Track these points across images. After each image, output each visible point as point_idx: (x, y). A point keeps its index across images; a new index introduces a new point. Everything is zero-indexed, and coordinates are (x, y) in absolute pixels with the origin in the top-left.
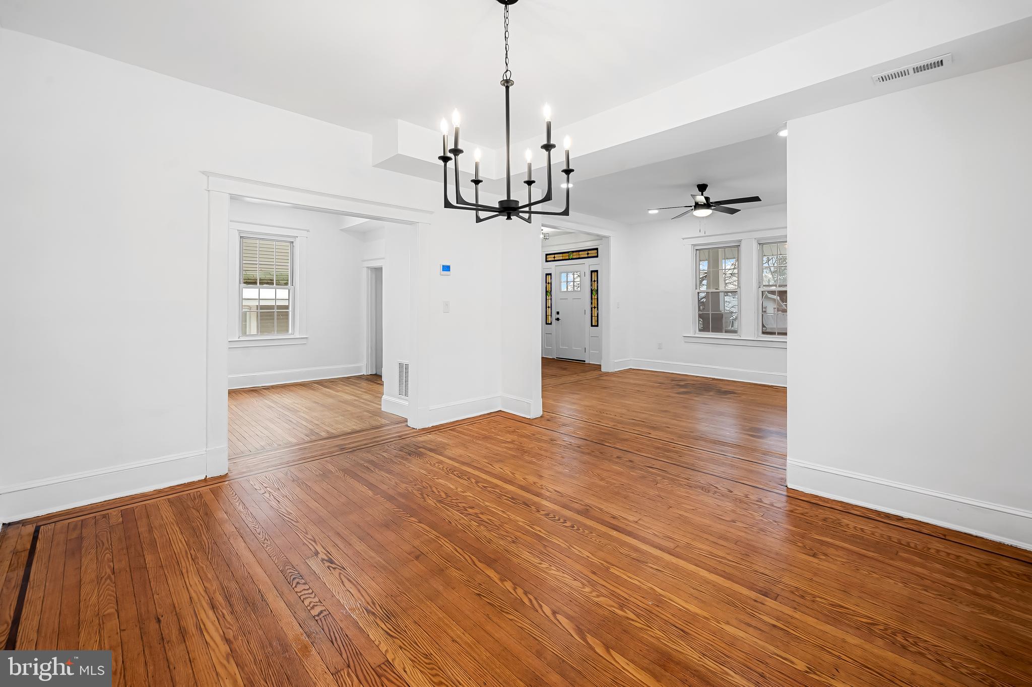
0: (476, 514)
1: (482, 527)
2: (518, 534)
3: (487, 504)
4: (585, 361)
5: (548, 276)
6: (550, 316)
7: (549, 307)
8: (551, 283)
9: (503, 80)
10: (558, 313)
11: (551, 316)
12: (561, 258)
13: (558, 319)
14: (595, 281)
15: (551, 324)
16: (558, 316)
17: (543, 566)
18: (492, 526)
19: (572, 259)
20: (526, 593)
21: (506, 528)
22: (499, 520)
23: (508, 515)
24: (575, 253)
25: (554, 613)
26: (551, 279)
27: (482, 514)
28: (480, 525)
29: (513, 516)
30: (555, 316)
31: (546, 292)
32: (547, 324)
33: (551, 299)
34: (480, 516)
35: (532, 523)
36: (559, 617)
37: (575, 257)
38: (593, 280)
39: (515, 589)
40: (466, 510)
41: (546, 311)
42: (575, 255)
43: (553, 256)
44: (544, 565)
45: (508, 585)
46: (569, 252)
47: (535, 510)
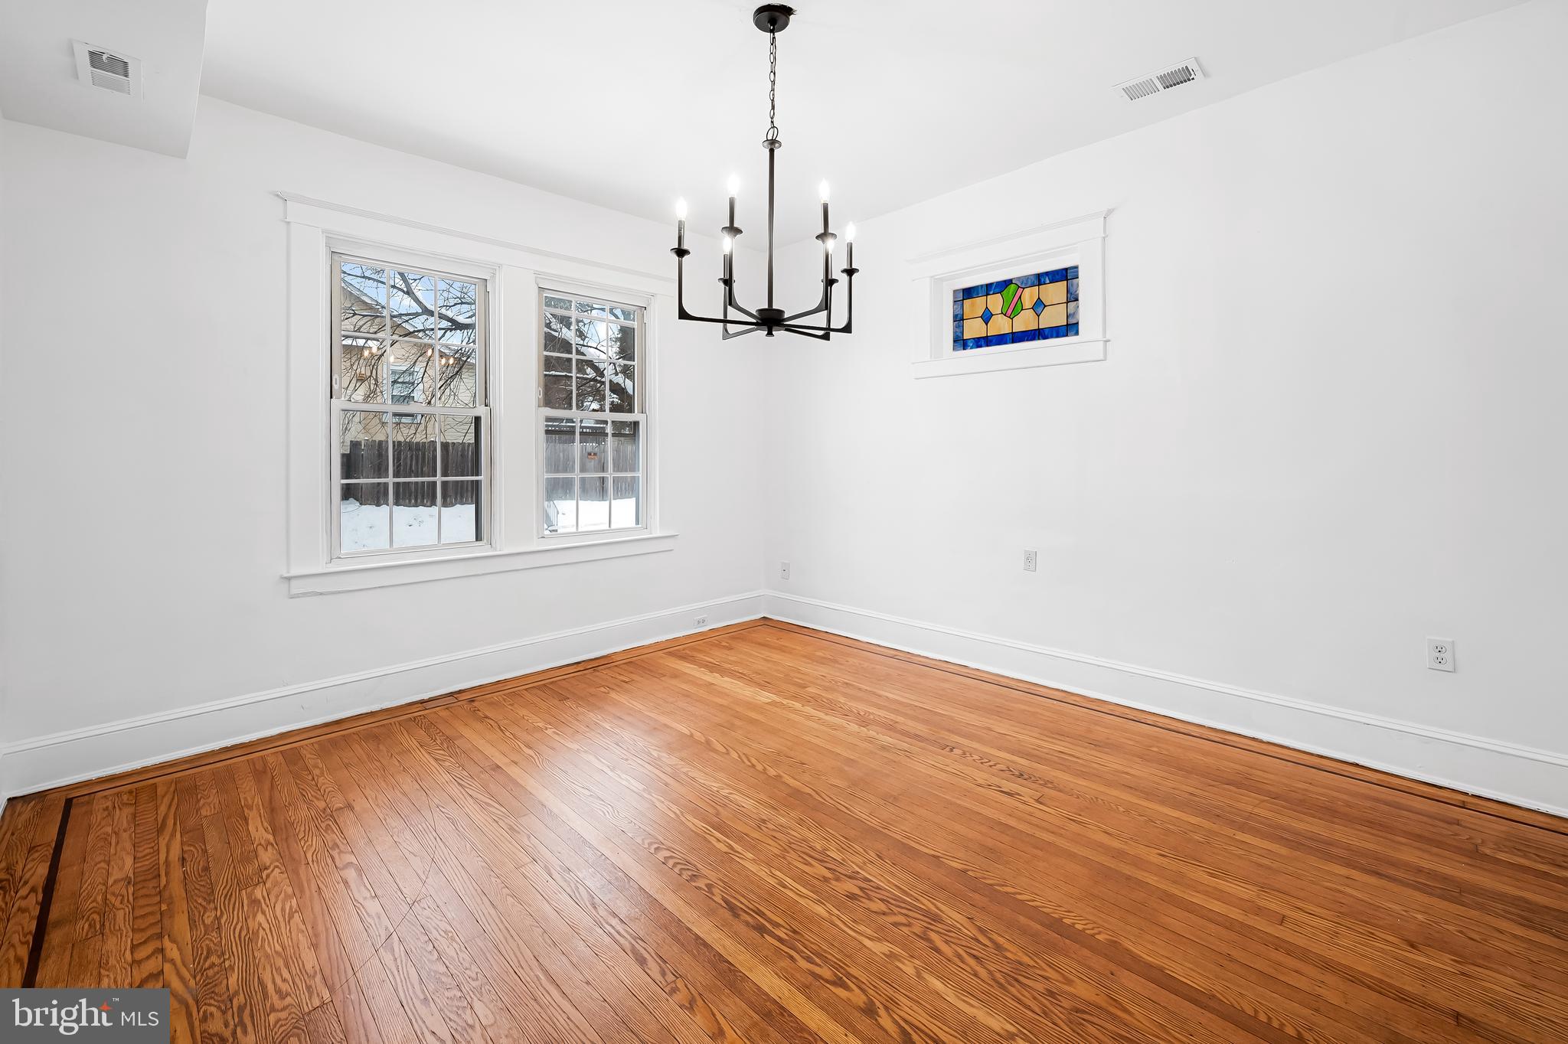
0: (837, 879)
1: (818, 847)
2: (755, 835)
3: (820, 910)
9: (767, 140)
17: (727, 791)
18: (803, 849)
20: (753, 766)
21: (776, 845)
22: (790, 863)
23: (773, 876)
25: (728, 753)
27: (826, 880)
28: (823, 852)
29: (762, 872)
34: (828, 874)
35: (727, 857)
36: (724, 751)
39: (765, 769)
40: (861, 889)
44: (725, 792)
45: (772, 772)
47: (716, 891)
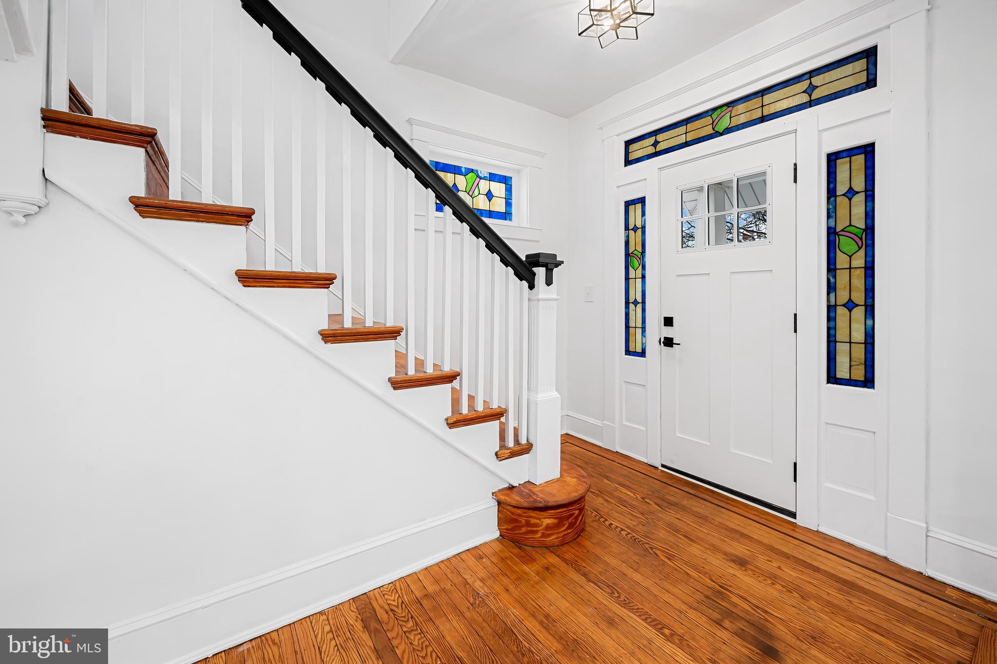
4: (794, 515)
5: (631, 208)
6: (639, 331)
7: (636, 303)
8: (643, 227)
10: (669, 322)
11: (643, 329)
12: (682, 139)
13: (669, 342)
14: (851, 193)
15: (643, 354)
16: (668, 332)
19: (728, 130)
24: (741, 108)
26: (643, 214)
30: (656, 330)
31: (628, 255)
32: (628, 352)
33: (643, 277)
37: (743, 119)
38: (841, 189)
41: (627, 315)
42: (742, 114)
43: (652, 140)
46: (714, 109)
